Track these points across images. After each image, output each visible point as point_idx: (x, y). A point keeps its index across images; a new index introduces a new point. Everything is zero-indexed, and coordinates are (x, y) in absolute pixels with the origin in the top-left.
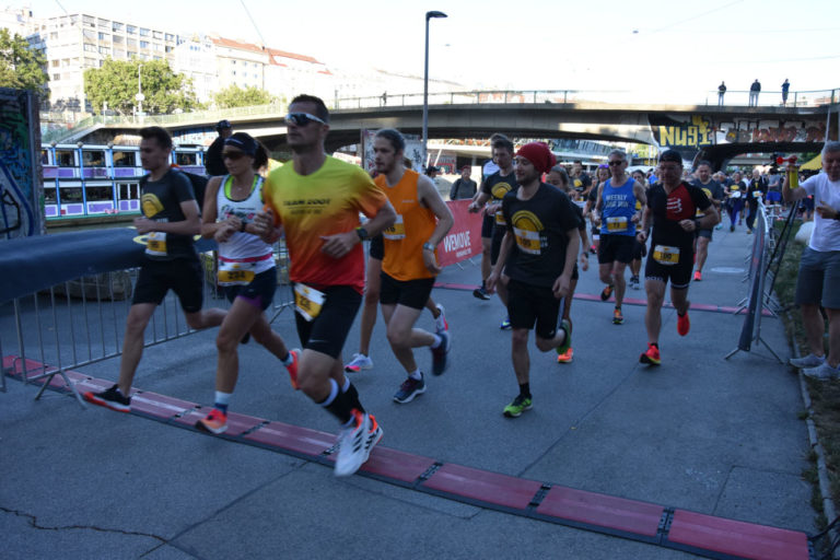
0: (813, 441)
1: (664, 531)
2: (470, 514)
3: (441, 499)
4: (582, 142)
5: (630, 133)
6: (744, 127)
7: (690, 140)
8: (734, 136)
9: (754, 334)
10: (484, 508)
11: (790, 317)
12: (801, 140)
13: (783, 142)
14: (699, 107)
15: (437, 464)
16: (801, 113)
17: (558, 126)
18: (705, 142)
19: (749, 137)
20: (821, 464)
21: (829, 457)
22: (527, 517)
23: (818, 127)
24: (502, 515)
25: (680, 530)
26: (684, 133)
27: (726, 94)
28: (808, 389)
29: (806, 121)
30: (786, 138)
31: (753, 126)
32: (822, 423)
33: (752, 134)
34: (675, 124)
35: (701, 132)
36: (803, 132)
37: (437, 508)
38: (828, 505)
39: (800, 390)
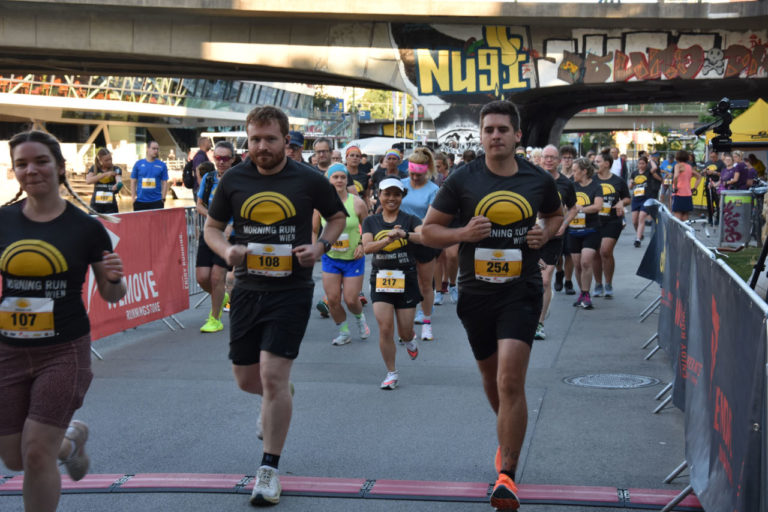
4: (249, 84)
5: (356, 67)
6: (594, 48)
7: (483, 78)
8: (574, 69)
12: (713, 75)
13: (678, 79)
16: (712, 16)
17: (199, 49)
18: (515, 83)
19: (608, 69)
23: (749, 45)
26: (470, 63)
29: (722, 33)
30: (683, 70)
31: (613, 46)
33: (611, 64)
34: (450, 44)
35: (505, 61)
36: (715, 57)
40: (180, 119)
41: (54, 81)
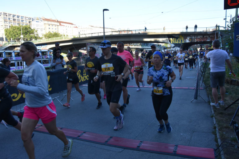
0: (215, 123)
1: (175, 151)
2: (121, 151)
3: (112, 147)
5: (163, 41)
6: (193, 37)
8: (191, 40)
9: (198, 95)
10: (125, 149)
11: (208, 89)
12: (209, 40)
14: (181, 32)
15: (111, 137)
16: (208, 33)
17: (143, 39)
18: (183, 42)
20: (217, 129)
21: (219, 127)
22: (137, 150)
23: (213, 37)
24: (130, 150)
25: (180, 151)
26: (177, 40)
27: (188, 29)
28: (213, 109)
29: (210, 35)
30: (205, 40)
31: (196, 37)
32: (217, 118)
33: (196, 40)
34: (175, 37)
35: (182, 39)
36: (209, 38)
37: (111, 150)
38: (219, 140)
39: (211, 109)
40: (141, 48)
41: (126, 44)
